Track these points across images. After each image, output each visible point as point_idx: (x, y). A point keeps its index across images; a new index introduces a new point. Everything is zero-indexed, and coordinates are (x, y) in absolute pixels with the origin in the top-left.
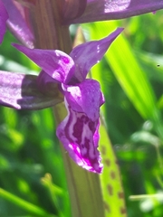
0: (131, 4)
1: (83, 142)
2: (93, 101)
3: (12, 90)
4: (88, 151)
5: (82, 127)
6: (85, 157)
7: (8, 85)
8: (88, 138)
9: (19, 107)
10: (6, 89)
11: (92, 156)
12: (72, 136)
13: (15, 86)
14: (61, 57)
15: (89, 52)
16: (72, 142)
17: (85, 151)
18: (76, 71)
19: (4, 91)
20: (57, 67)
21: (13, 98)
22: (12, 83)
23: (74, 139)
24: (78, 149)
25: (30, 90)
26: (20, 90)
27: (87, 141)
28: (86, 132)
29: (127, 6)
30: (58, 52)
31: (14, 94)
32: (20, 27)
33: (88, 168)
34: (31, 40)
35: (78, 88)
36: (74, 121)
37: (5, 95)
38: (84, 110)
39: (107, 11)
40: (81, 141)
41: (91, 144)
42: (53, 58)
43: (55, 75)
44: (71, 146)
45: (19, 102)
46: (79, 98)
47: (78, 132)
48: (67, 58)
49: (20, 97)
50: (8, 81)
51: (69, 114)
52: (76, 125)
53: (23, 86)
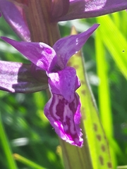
0: (107, 4)
1: (65, 120)
2: (69, 85)
3: (9, 77)
4: (69, 128)
5: (63, 107)
6: (68, 133)
7: (6, 73)
8: (69, 116)
9: (13, 90)
10: (4, 76)
11: (73, 131)
12: (55, 115)
13: (12, 74)
14: (44, 49)
15: (69, 44)
16: (56, 120)
17: (67, 127)
18: (59, 60)
19: (3, 78)
20: (41, 56)
21: (10, 83)
22: (10, 70)
23: (58, 118)
24: (62, 126)
25: (25, 77)
26: (16, 77)
27: (68, 119)
28: (67, 111)
29: (103, 6)
30: (42, 44)
31: (11, 80)
32: (20, 25)
33: (71, 142)
34: (28, 35)
35: (57, 74)
36: (57, 102)
37: (3, 81)
38: (61, 93)
39: (86, 10)
40: (63, 119)
41: (71, 122)
42: (38, 49)
43: (39, 63)
44: (56, 123)
45: (14, 86)
46: (57, 82)
47: (60, 112)
48: (49, 49)
49: (16, 82)
50: (7, 70)
51: (52, 96)
52: (58, 105)
53: (19, 73)
